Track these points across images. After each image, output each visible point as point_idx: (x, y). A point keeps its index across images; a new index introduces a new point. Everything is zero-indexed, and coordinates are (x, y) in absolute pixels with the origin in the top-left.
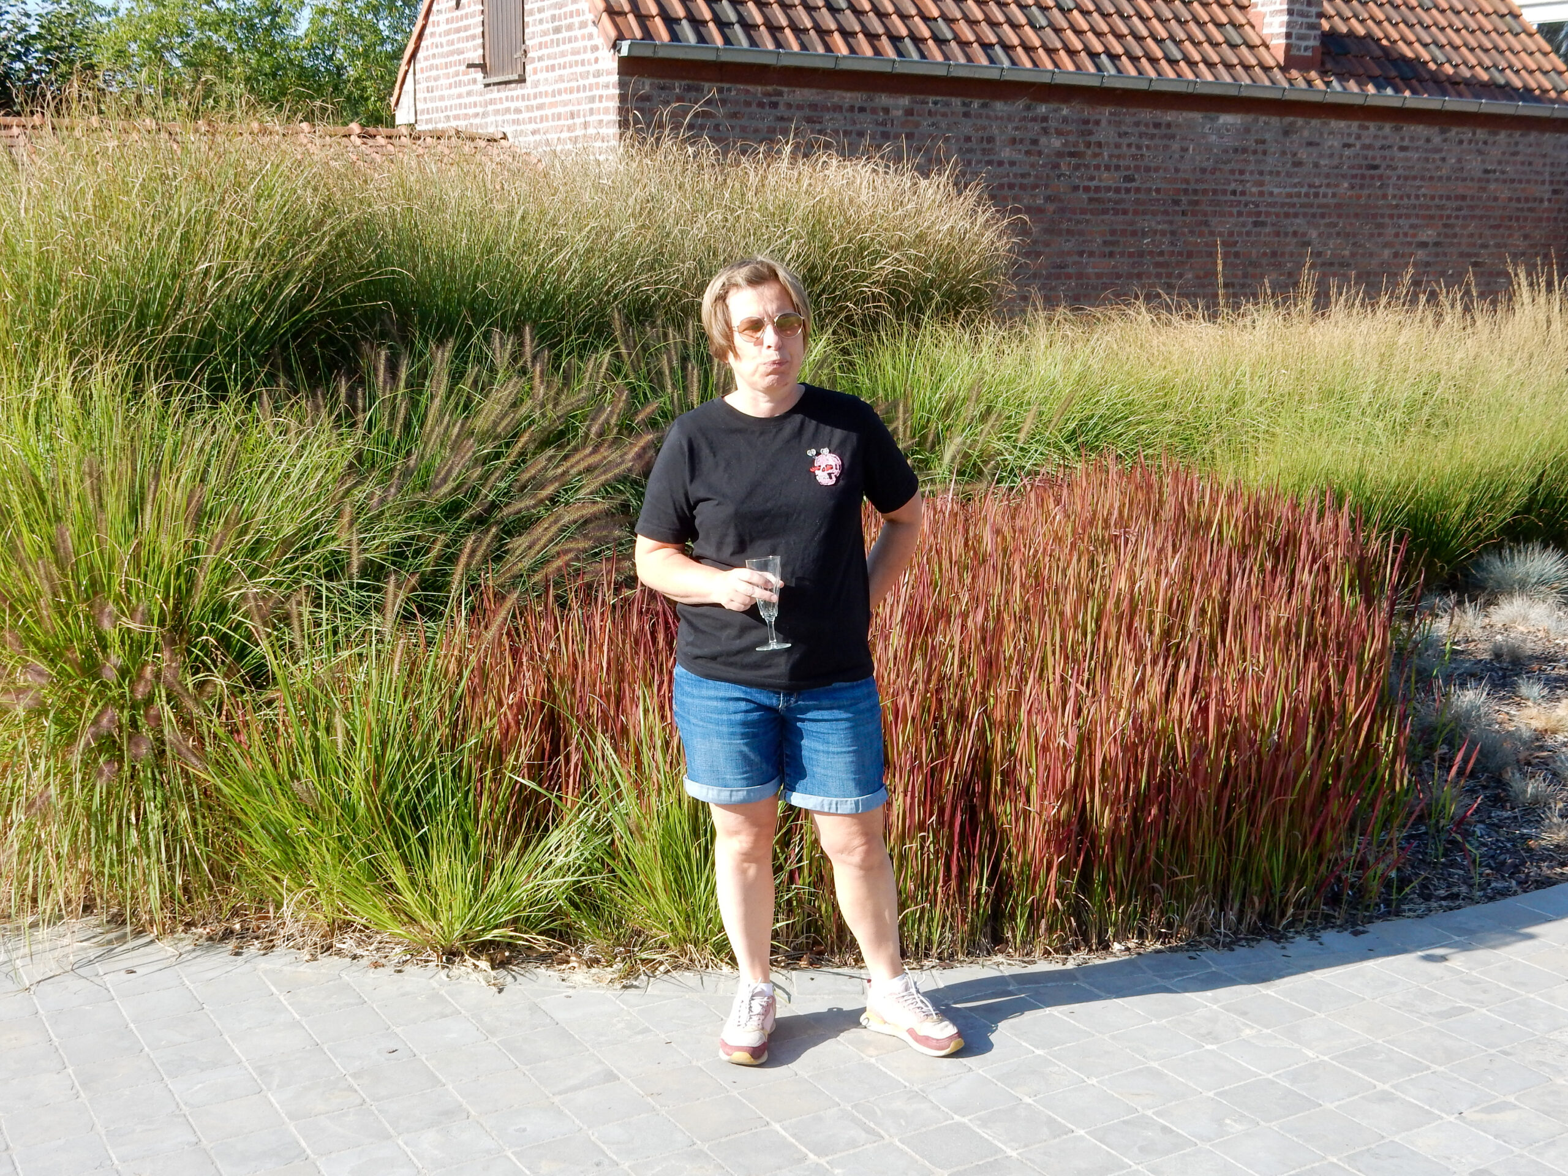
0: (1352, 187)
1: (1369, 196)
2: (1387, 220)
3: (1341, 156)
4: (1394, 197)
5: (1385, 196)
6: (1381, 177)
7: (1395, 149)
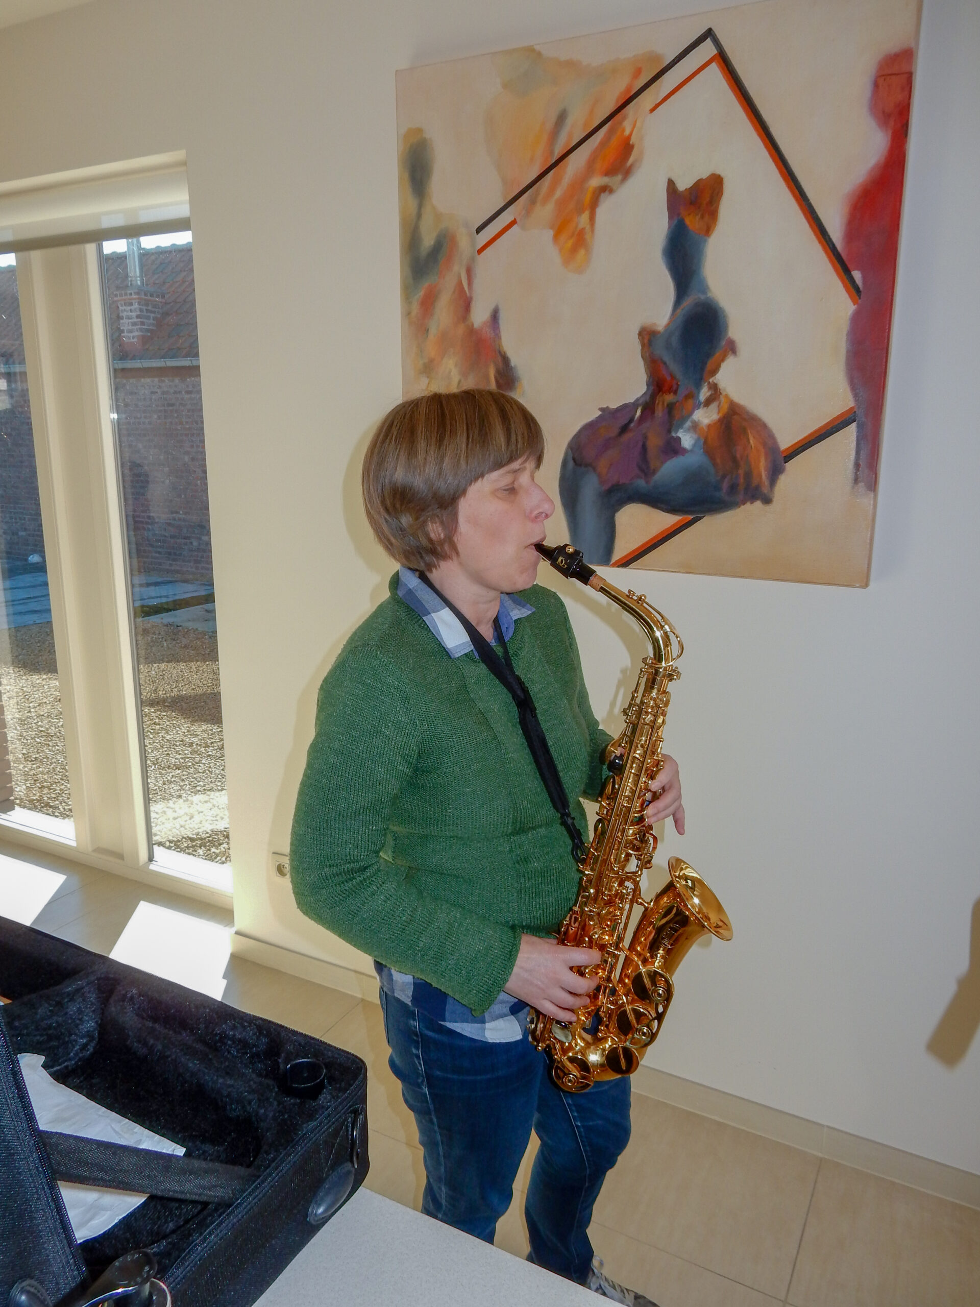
0: (159, 418)
1: (171, 423)
2: (185, 438)
3: (151, 399)
4: (187, 423)
5: (181, 423)
6: (177, 411)
7: (183, 393)
